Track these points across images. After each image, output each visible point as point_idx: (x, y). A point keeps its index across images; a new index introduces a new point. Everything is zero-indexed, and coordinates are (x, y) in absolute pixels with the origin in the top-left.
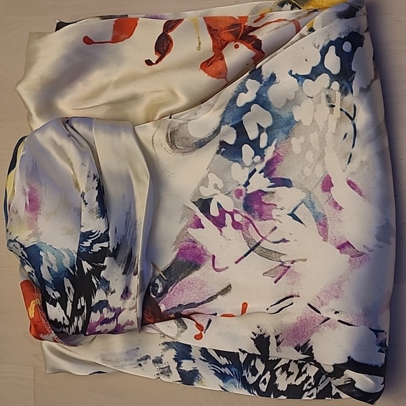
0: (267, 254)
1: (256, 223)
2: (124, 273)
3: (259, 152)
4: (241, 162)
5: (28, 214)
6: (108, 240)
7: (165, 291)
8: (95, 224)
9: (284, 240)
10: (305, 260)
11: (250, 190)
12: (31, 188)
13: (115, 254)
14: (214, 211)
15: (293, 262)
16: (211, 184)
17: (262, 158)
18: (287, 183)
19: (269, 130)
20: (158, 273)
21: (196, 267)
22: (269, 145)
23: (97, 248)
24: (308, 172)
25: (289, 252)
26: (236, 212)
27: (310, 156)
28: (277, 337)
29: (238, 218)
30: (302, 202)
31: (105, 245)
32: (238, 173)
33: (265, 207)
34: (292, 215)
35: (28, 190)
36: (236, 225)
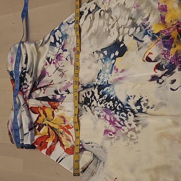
0: (60, 70)
1: (58, 62)
2: (31, 77)
3: (60, 43)
4: (56, 47)
5: (11, 64)
6: (26, 69)
7: (39, 84)
8: (24, 66)
9: (64, 66)
10: (67, 71)
11: (59, 53)
12: (12, 57)
13: (28, 72)
14: (50, 60)
15: (65, 72)
16: (50, 53)
17: (61, 45)
18: (66, 50)
19: (61, 38)
20: (37, 79)
21: (44, 76)
22: (62, 41)
23: (24, 71)
24: (71, 47)
25: (64, 69)
26: (54, 59)
27: (71, 43)
28: (59, 90)
29: (54, 61)
30: (69, 55)
31: (26, 70)
32: (56, 50)
33: (61, 57)
34: (66, 59)
35: (11, 58)
36: (54, 63)
